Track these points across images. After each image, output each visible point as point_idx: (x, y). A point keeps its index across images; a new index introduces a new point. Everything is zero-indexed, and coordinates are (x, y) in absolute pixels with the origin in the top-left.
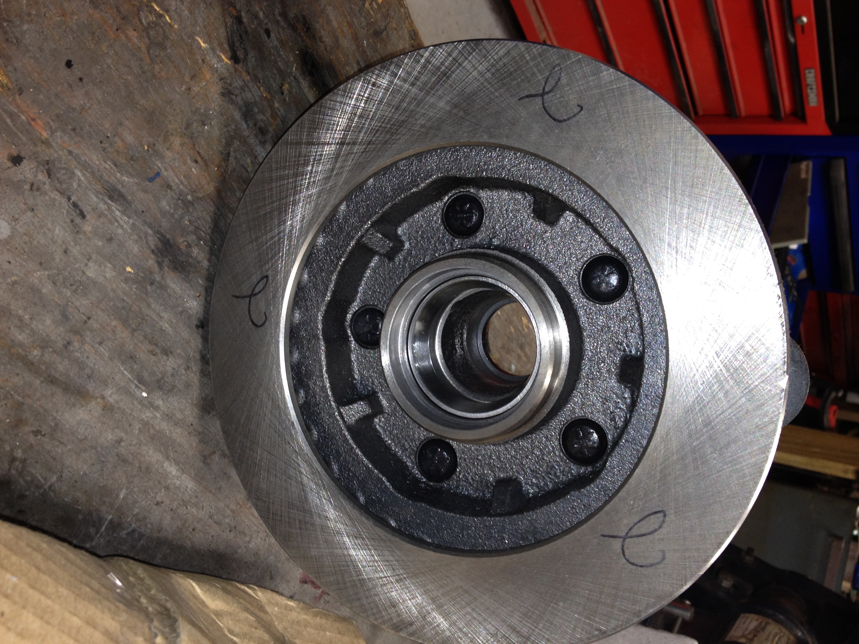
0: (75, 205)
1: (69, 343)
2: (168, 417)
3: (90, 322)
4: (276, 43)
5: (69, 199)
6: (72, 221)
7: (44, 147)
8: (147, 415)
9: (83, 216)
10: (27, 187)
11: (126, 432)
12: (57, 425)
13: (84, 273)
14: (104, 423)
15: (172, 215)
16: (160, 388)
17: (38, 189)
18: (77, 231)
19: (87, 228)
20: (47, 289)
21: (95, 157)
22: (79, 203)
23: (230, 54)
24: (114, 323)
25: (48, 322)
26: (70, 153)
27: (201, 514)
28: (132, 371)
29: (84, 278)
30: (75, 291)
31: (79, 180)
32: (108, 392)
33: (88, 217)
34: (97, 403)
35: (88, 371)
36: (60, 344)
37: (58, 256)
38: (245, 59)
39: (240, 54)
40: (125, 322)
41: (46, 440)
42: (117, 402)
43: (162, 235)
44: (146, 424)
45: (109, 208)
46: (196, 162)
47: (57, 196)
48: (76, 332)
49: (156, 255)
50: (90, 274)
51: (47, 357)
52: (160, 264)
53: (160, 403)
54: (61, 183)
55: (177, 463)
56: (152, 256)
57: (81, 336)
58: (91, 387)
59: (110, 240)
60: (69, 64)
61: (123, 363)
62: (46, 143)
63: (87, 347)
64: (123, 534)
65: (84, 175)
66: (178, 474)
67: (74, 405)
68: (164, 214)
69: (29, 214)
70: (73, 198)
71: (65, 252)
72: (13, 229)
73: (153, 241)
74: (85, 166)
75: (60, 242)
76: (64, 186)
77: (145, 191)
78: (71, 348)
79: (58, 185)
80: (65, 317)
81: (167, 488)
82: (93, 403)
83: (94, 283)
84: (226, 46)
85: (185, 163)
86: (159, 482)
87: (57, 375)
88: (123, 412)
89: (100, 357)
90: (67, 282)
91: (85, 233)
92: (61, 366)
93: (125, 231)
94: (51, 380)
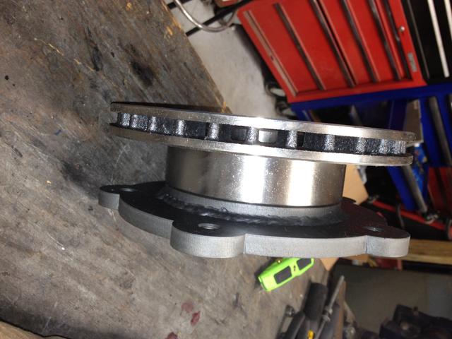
0: (16, 150)
1: (19, 224)
2: (78, 260)
3: (30, 211)
4: (118, 59)
5: (12, 147)
6: (15, 158)
8: (66, 260)
9: (21, 156)
11: (55, 270)
12: (16, 268)
13: (24, 185)
14: (41, 266)
15: (70, 152)
16: (71, 245)
18: (18, 163)
19: (24, 161)
20: (4, 195)
21: (25, 125)
22: (18, 149)
23: (93, 66)
24: (43, 211)
25: (6, 213)
26: (11, 123)
27: (101, 313)
28: (55, 237)
29: (24, 189)
30: (20, 196)
31: (17, 137)
32: (43, 249)
33: (24, 156)
34: (38, 255)
35: (31, 238)
36: (14, 224)
37: (9, 177)
38: (102, 69)
39: (99, 66)
40: (49, 210)
41: (10, 277)
42: (48, 254)
43: (66, 163)
44: (65, 265)
45: (35, 151)
46: (80, 123)
47: (6, 146)
48: (22, 217)
49: (63, 173)
50: (28, 185)
51: (7, 232)
52: (65, 178)
53: (72, 252)
54: (7, 139)
55: (85, 286)
56: (61, 174)
57: (25, 219)
58: (33, 246)
59: (37, 167)
60: (7, 78)
61: (50, 232)
63: (29, 225)
64: (59, 326)
65: (20, 134)
66: (86, 291)
67: (25, 257)
68: (65, 151)
70: (15, 147)
71: (13, 175)
73: (60, 166)
74: (19, 129)
75: (9, 170)
76: (10, 140)
77: (54, 140)
78: (20, 226)
79: (6, 141)
80: (15, 210)
81: (81, 300)
82: (35, 256)
83: (30, 190)
84: (91, 63)
85: (75, 124)
86: (76, 297)
87: (14, 241)
88: (52, 259)
89: (37, 230)
90: (15, 191)
91: (23, 165)
92: (16, 236)
93: (45, 162)
94: (11, 245)
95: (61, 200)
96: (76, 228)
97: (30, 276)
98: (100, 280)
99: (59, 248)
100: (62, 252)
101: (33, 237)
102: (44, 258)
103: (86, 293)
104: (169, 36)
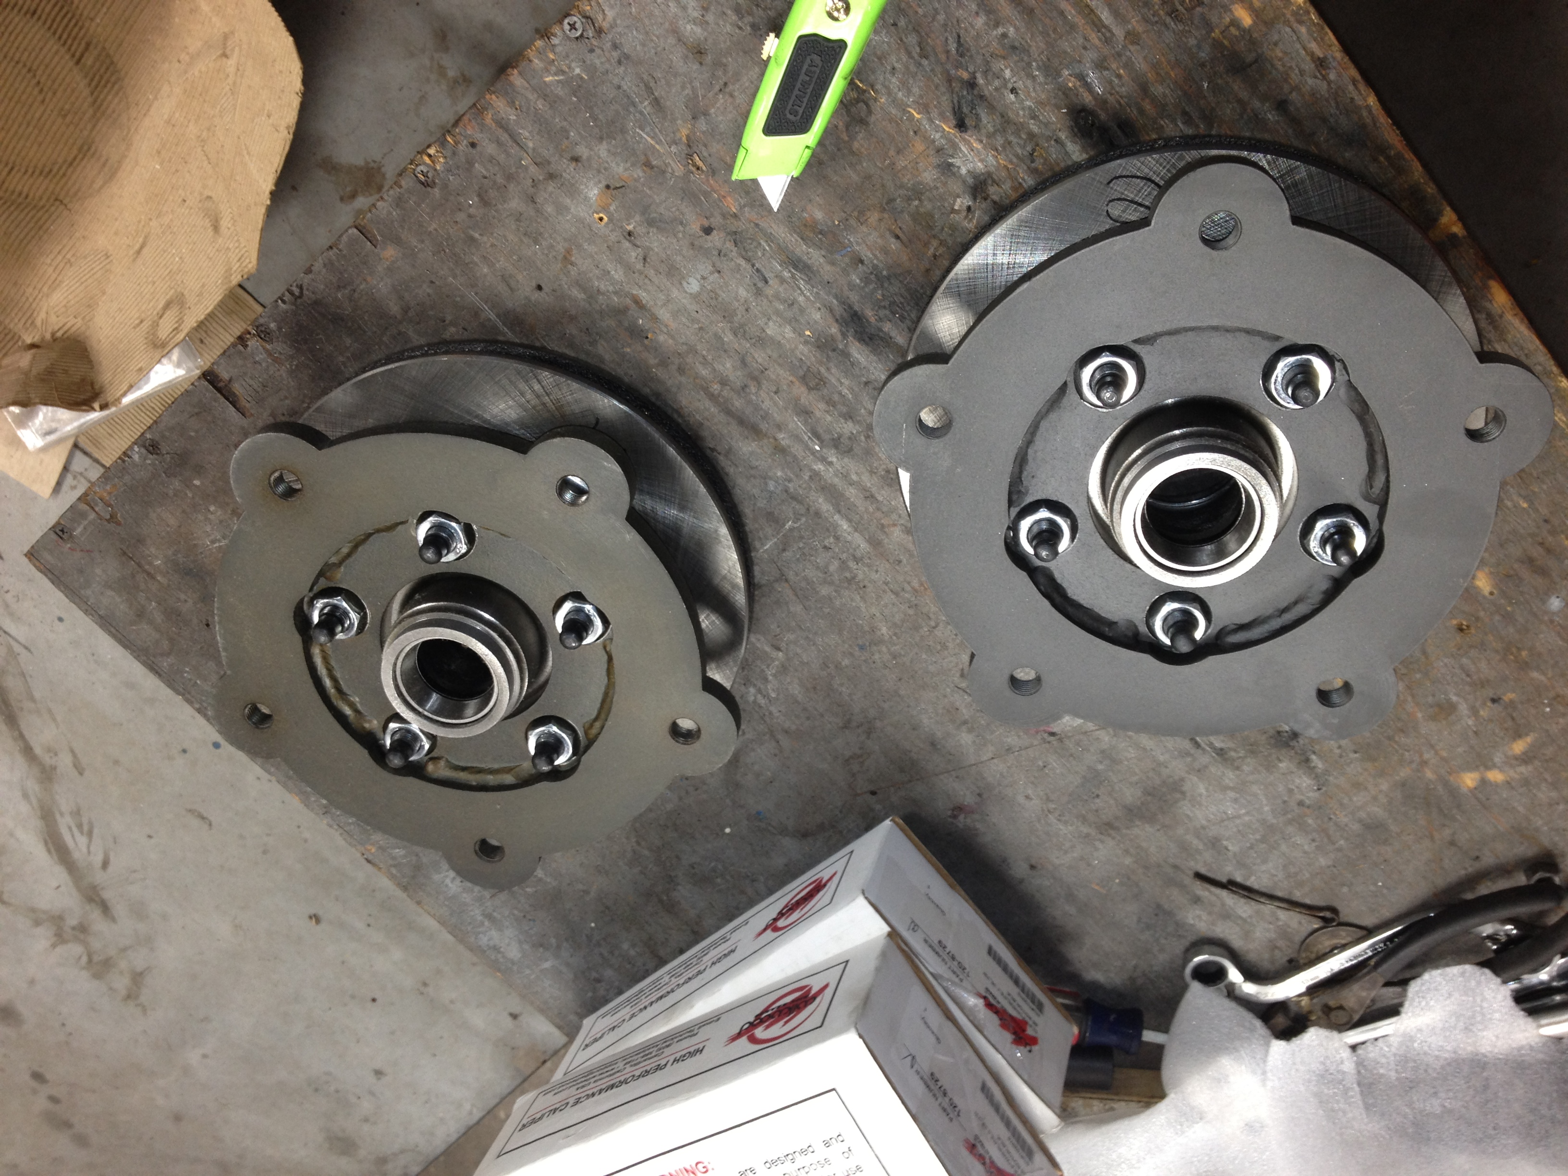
0: (758, 270)
1: (746, 386)
2: (843, 475)
3: (767, 372)
5: (753, 266)
6: (755, 285)
7: (733, 220)
8: (819, 467)
9: (766, 282)
10: (716, 253)
11: (797, 476)
12: (730, 449)
13: (763, 330)
14: (773, 460)
15: (862, 288)
16: (836, 447)
17: (725, 255)
18: (758, 292)
19: (769, 292)
20: (728, 337)
22: (763, 270)
23: (954, 122)
24: (791, 378)
25: (728, 365)
26: (757, 225)
28: (805, 423)
29: (764, 335)
30: (754, 345)
31: (765, 250)
32: (780, 436)
33: (771, 282)
34: (770, 442)
35: (762, 413)
36: (738, 385)
37: (741, 311)
38: (976, 127)
39: (970, 121)
40: (804, 379)
42: (789, 447)
43: (850, 307)
44: (815, 476)
45: (793, 276)
46: (897, 237)
47: (743, 262)
48: (755, 379)
49: (841, 324)
50: (770, 331)
51: (725, 393)
52: (844, 335)
53: (834, 460)
54: (746, 251)
55: (850, 521)
56: (836, 324)
57: (758, 383)
58: (764, 426)
59: (791, 305)
61: (797, 415)
62: (735, 216)
63: (761, 393)
65: (769, 245)
66: (849, 530)
67: (748, 438)
68: (853, 286)
69: (716, 275)
70: (757, 265)
71: (747, 309)
72: (703, 287)
73: (839, 310)
74: (771, 239)
75: (742, 300)
76: (750, 254)
77: (832, 263)
78: (748, 390)
79: (744, 253)
80: (744, 363)
81: (837, 538)
82: (766, 441)
83: (772, 339)
84: (949, 114)
85: (883, 238)
86: (828, 530)
87: (734, 410)
88: (795, 457)
89: (775, 404)
90: (747, 337)
91: (767, 297)
92: (738, 403)
93: (807, 298)
94: (729, 412)
95: (828, 369)
96: (850, 424)
97: (752, 468)
98: (883, 526)
99: (810, 443)
100: (814, 453)
101: (767, 414)
102: (780, 450)
103: (849, 534)
104: (1233, 30)
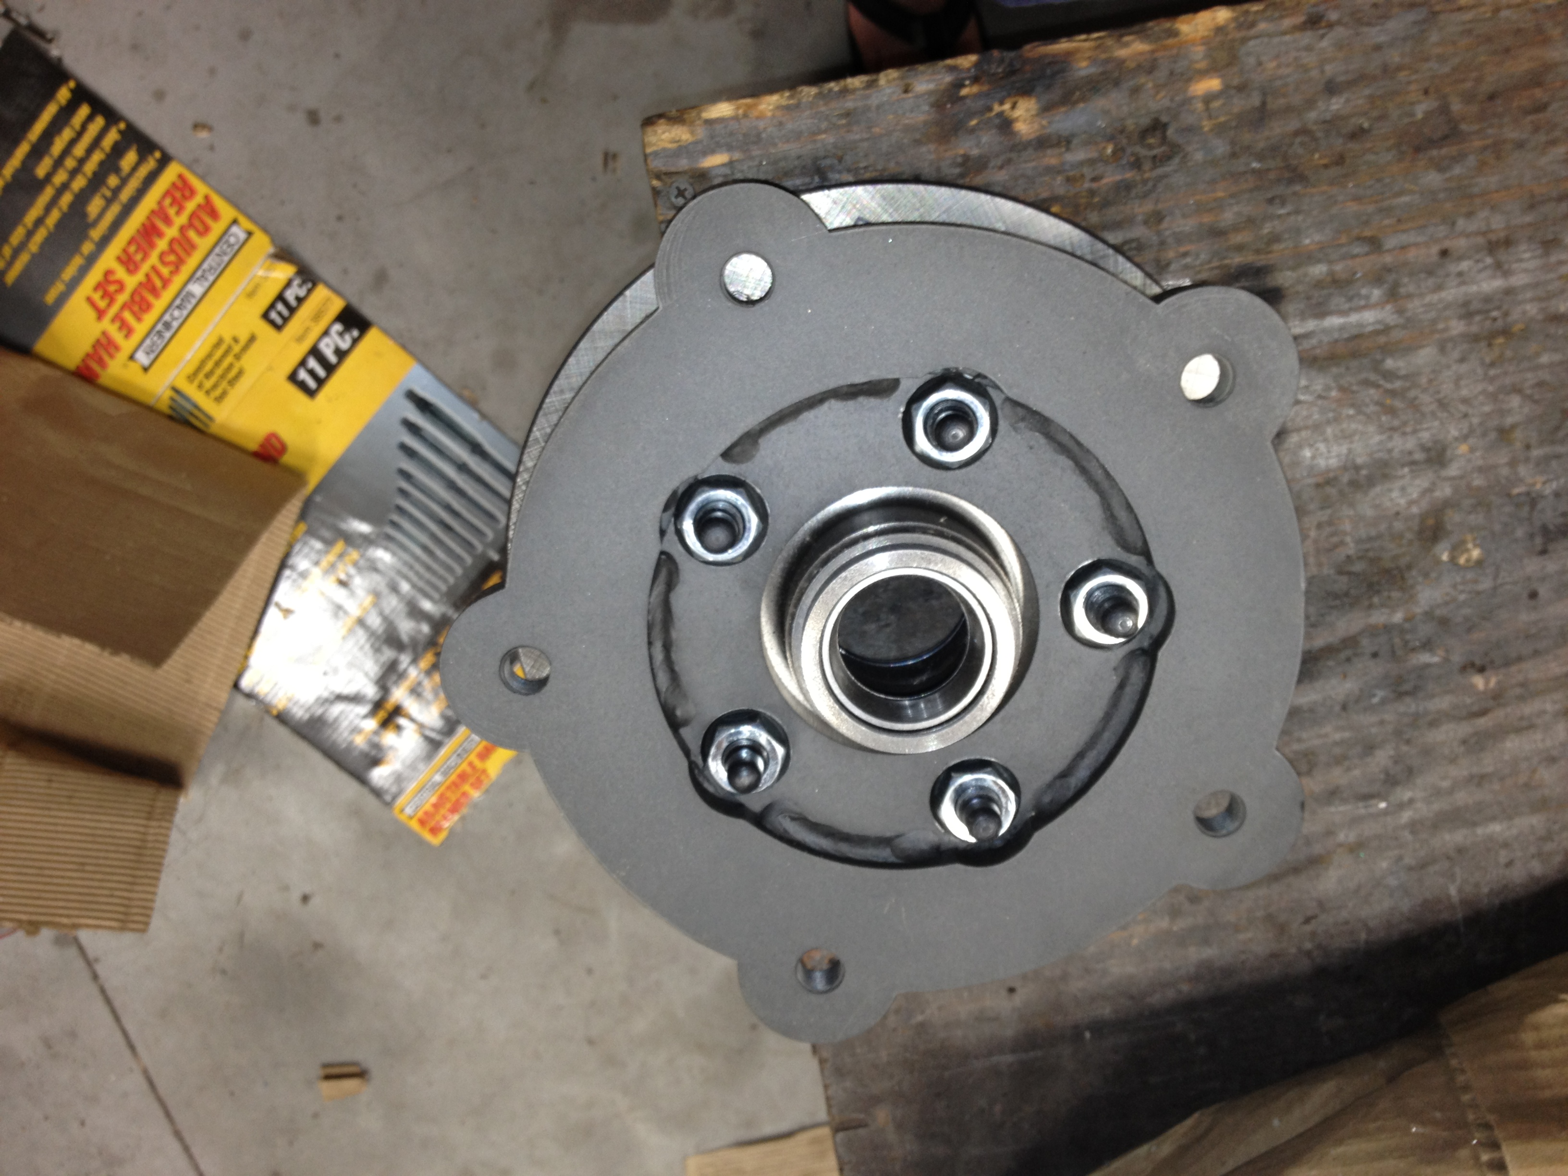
95: (1299, 740)
98: (1527, 785)
99: (1372, 810)
100: (1385, 813)
101: (1304, 838)
102: (1354, 848)
104: (1216, 104)
